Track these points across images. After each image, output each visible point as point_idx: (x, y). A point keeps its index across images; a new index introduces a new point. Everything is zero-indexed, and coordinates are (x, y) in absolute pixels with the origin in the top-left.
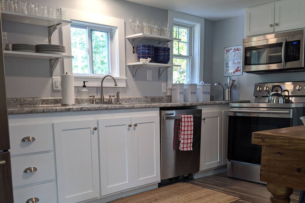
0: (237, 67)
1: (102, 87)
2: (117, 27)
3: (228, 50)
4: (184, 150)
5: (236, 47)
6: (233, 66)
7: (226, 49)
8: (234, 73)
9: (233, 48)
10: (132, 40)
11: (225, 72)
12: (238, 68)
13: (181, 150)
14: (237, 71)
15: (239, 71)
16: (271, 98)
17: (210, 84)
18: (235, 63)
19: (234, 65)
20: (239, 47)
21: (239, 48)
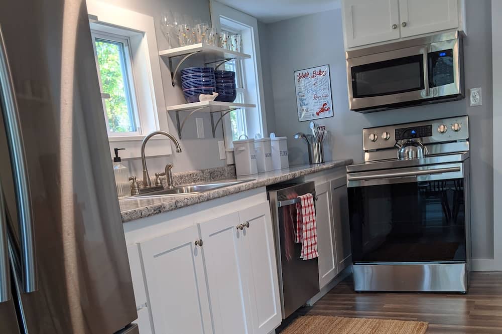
0: (323, 103)
1: (143, 158)
2: (143, 33)
3: (301, 75)
4: (309, 258)
5: (317, 70)
6: (315, 103)
7: (297, 74)
8: (318, 115)
9: (311, 71)
10: (170, 61)
11: (299, 114)
12: (325, 104)
13: (305, 258)
14: (322, 110)
15: (328, 110)
16: (404, 151)
17: (285, 137)
18: (318, 97)
19: (316, 101)
20: (322, 69)
21: (322, 71)
